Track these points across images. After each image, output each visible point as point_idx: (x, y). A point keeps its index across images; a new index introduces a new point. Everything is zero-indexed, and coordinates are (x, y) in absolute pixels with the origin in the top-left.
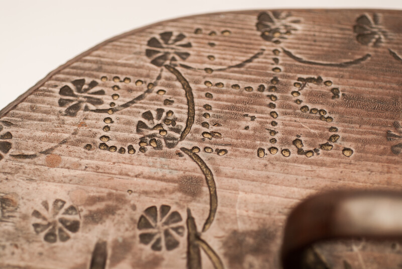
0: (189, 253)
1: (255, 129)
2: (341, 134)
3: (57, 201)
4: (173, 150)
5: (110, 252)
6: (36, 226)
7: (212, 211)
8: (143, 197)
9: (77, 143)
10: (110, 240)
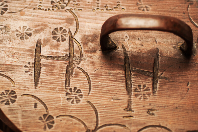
0: (69, 42)
1: (92, 3)
2: (121, 4)
3: (24, 26)
4: (64, 10)
5: (42, 42)
6: (17, 34)
7: (77, 29)
8: (53, 25)
9: (30, 8)
10: (42, 39)
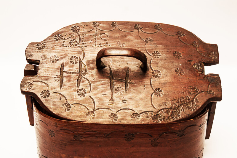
1: (92, 42)
2: (108, 43)
3: (54, 56)
4: (76, 46)
5: (64, 64)
6: (50, 60)
7: (84, 57)
8: (71, 55)
9: (58, 46)
10: (64, 62)
